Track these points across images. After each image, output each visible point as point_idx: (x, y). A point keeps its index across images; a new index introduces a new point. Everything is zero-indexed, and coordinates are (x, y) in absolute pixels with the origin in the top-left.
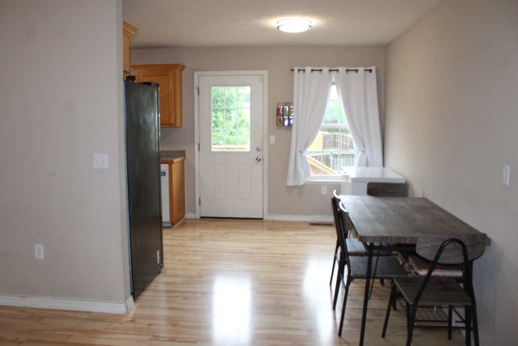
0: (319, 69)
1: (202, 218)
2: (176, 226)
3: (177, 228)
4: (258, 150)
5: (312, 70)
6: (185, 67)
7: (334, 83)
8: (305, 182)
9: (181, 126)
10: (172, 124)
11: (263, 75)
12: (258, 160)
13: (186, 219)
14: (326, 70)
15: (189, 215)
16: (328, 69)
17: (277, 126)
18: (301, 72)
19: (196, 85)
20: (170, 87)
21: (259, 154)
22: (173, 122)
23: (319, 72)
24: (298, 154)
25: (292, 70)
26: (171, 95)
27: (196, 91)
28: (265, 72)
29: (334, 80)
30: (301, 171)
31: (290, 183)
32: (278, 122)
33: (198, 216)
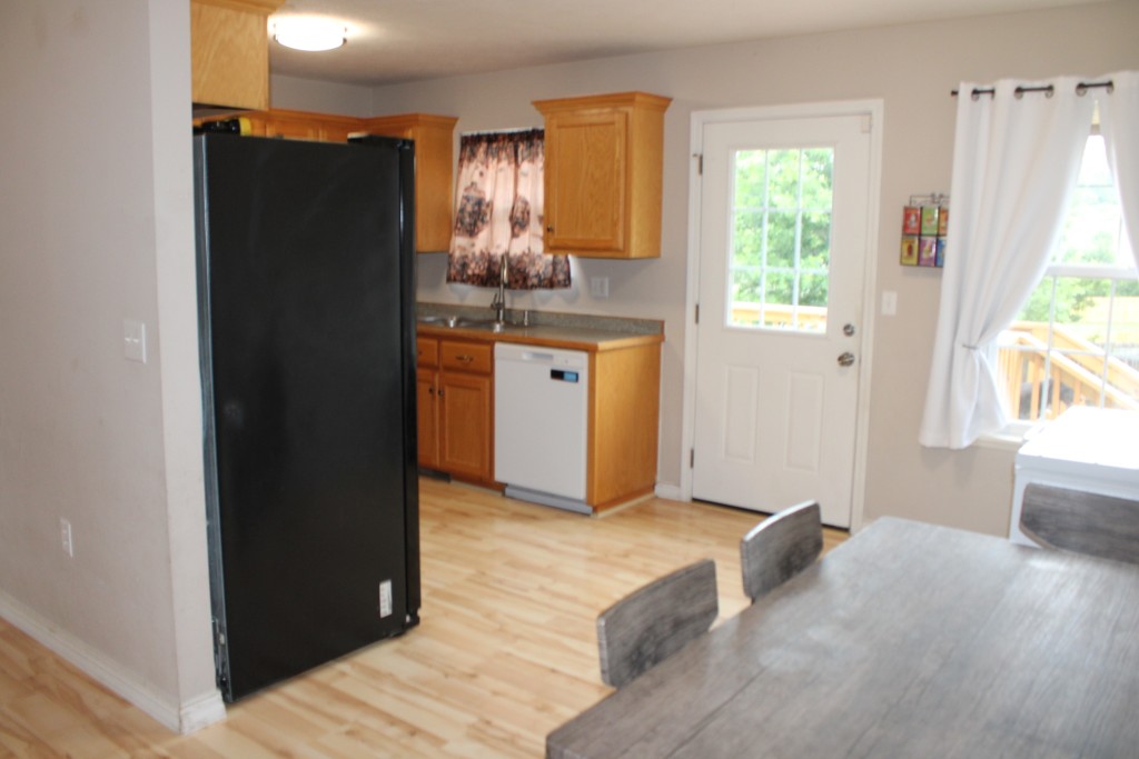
0: (1045, 84)
1: (695, 500)
2: (602, 514)
3: (605, 519)
4: (848, 330)
5: (1019, 90)
6: (668, 100)
7: (1095, 129)
8: (977, 441)
9: (654, 254)
10: (617, 250)
11: (870, 114)
12: (845, 360)
13: (656, 498)
14: (1065, 85)
15: (662, 490)
16: (1074, 81)
17: (901, 263)
18: (985, 98)
19: (695, 147)
20: (617, 156)
21: (847, 344)
22: (621, 246)
23: (1043, 93)
24: (960, 352)
25: (955, 93)
26: (618, 175)
27: (694, 164)
28: (876, 106)
29: (1096, 119)
30: (964, 408)
31: (930, 438)
32: (905, 254)
33: (686, 496)
